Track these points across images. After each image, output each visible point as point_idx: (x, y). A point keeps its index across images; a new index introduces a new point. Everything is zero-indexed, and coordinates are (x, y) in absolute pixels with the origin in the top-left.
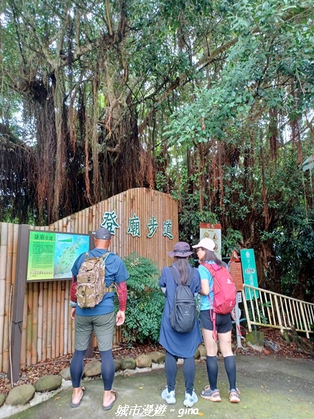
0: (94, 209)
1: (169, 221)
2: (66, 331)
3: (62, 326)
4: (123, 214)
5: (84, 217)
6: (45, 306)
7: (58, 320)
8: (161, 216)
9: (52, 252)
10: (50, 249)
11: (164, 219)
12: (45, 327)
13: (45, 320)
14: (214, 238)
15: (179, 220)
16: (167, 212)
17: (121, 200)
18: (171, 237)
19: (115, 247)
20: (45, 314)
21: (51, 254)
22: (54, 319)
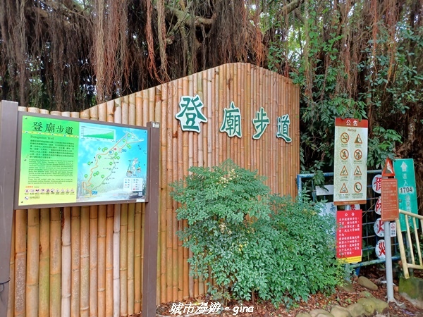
0: (164, 90)
1: (286, 117)
2: (116, 283)
3: (109, 275)
4: (214, 100)
5: (145, 102)
6: (75, 246)
7: (101, 266)
8: (273, 108)
9: (71, 155)
10: (67, 149)
11: (278, 114)
12: (75, 279)
13: (75, 267)
14: (357, 141)
15: (301, 116)
16: (283, 103)
17: (209, 78)
18: (289, 140)
19: (200, 152)
20: (75, 259)
21: (70, 159)
22: (93, 264)
